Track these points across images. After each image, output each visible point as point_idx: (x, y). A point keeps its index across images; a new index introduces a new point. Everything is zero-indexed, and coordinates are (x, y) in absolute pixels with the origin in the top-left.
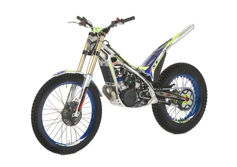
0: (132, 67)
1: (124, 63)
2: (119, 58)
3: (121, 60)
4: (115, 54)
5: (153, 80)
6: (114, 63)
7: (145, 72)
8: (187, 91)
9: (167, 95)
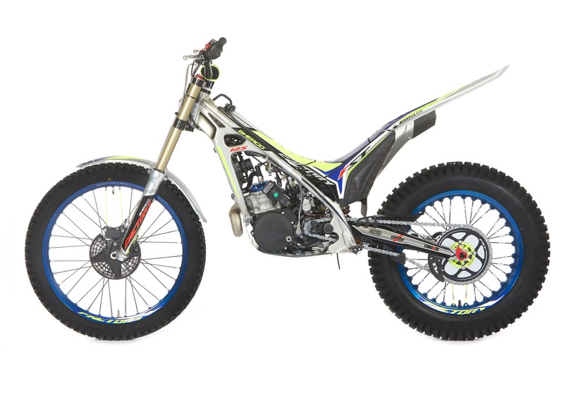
0: (288, 161)
1: (265, 150)
2: (248, 136)
3: (255, 142)
4: (238, 127)
5: (341, 196)
6: (235, 147)
7: (324, 175)
8: (465, 234)
9: (393, 237)
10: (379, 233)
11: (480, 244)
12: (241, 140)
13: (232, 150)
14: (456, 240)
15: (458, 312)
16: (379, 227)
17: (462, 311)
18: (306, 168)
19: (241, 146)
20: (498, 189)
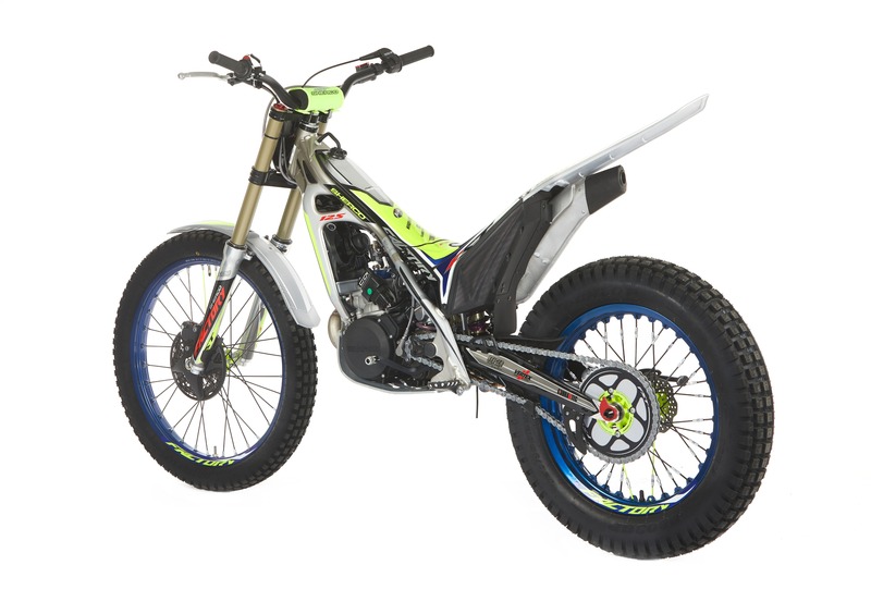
0: (393, 240)
1: (365, 221)
2: (342, 198)
3: (354, 208)
4: (332, 183)
5: (444, 300)
6: (327, 215)
7: (432, 265)
8: (616, 377)
9: (518, 373)
10: (500, 363)
11: (639, 395)
12: (337, 205)
13: (323, 219)
14: (606, 388)
15: (630, 510)
16: (500, 354)
17: (637, 508)
18: (409, 252)
19: (336, 214)
20: (670, 303)
